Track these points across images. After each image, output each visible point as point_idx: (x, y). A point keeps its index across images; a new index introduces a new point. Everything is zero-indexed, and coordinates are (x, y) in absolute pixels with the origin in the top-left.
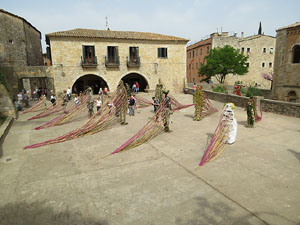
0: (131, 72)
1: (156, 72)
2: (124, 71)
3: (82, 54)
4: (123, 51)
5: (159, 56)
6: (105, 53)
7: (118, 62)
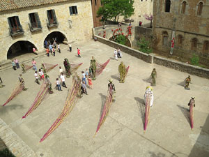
0: (52, 31)
1: (70, 27)
2: (46, 32)
3: (8, 25)
4: (42, 15)
5: (71, 14)
6: (28, 20)
7: (40, 26)
